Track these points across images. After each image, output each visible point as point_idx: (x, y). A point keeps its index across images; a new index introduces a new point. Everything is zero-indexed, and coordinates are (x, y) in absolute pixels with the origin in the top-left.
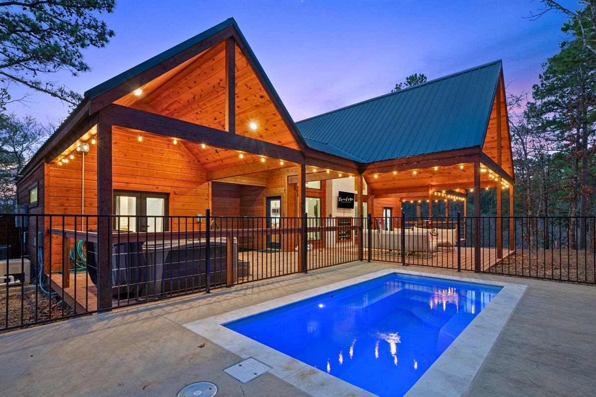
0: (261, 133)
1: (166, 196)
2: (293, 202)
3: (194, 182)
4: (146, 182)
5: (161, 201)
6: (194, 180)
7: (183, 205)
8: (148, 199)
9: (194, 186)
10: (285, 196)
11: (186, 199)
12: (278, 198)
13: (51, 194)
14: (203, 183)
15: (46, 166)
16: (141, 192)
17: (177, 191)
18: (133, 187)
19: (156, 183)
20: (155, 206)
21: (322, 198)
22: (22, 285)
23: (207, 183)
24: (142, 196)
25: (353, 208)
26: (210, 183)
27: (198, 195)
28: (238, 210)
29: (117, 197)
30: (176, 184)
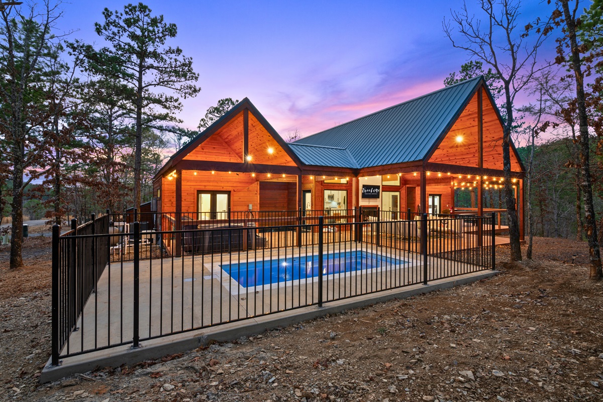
0: (275, 155)
1: (228, 193)
2: (320, 195)
3: (247, 183)
4: (216, 184)
5: (226, 196)
6: (247, 181)
7: (240, 198)
8: (218, 195)
9: (247, 185)
10: (313, 190)
11: (242, 194)
12: (309, 191)
13: (165, 195)
14: (253, 183)
15: (163, 179)
16: (213, 191)
17: (235, 189)
18: (208, 188)
19: (222, 185)
20: (222, 199)
21: (349, 191)
22: (151, 245)
23: (256, 183)
24: (214, 194)
25: (379, 198)
26: (259, 182)
27: (250, 191)
28: (286, 200)
29: (200, 195)
30: (235, 185)
